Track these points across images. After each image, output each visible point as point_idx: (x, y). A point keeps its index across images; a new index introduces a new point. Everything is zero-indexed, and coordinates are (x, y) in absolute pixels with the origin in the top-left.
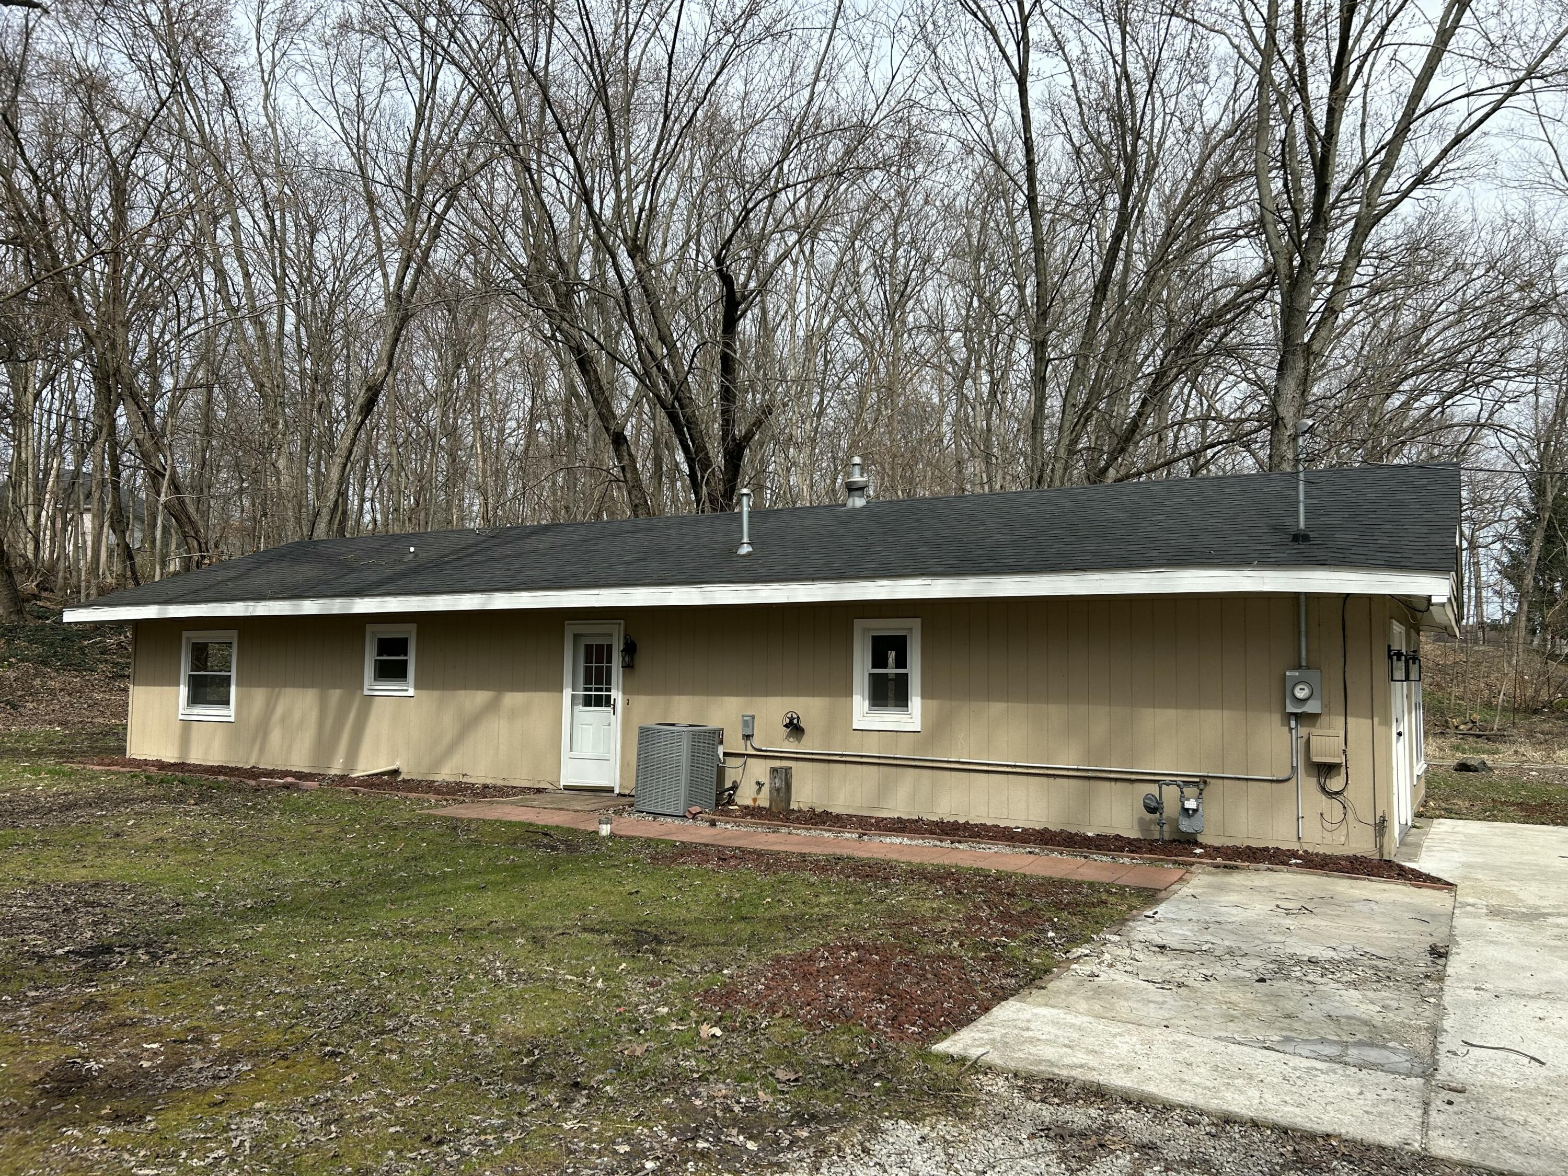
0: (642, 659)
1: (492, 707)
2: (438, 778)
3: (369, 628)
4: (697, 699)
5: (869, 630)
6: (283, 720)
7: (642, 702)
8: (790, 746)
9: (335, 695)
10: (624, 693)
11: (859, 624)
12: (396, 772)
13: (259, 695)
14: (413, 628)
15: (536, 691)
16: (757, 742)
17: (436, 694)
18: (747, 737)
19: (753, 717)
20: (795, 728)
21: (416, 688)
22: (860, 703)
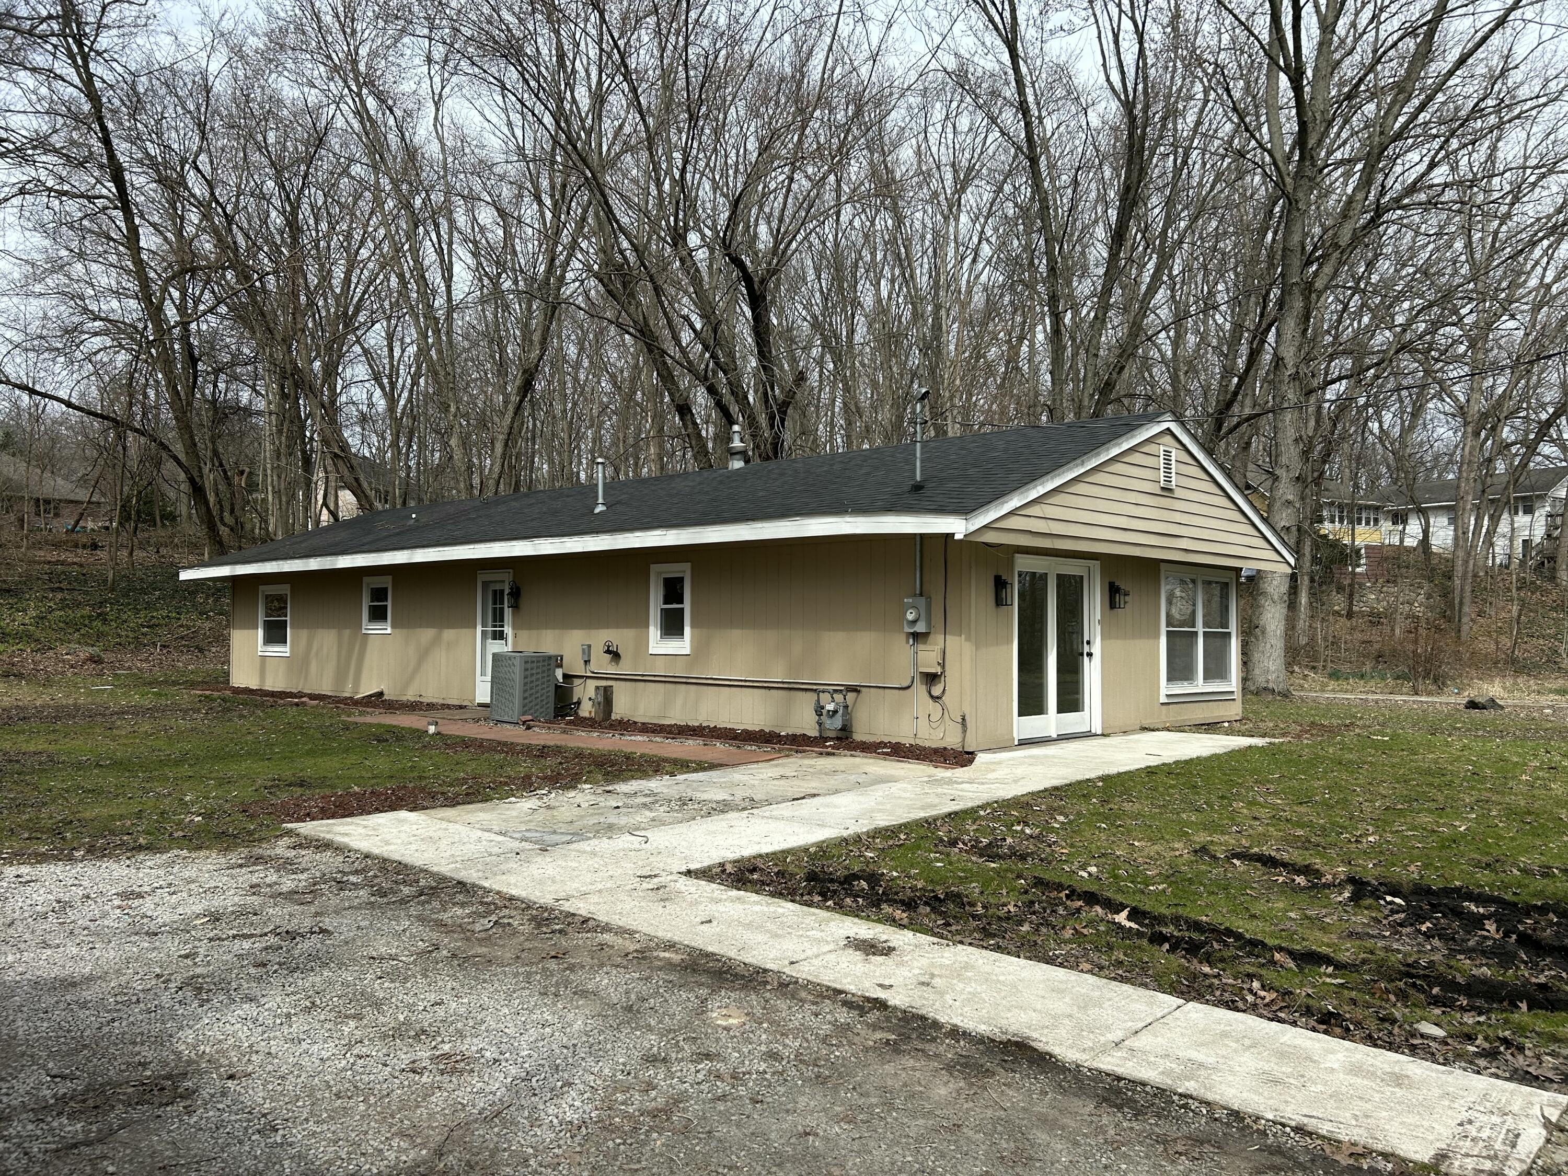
0: (524, 602)
1: (436, 641)
2: (404, 698)
3: (366, 580)
4: (557, 631)
5: (661, 573)
6: (317, 654)
7: (524, 634)
8: (612, 670)
9: (347, 632)
10: (514, 628)
11: (654, 568)
12: (381, 694)
13: (304, 634)
14: (389, 579)
15: (461, 627)
16: (593, 666)
17: (405, 631)
18: (587, 662)
19: (589, 646)
20: (615, 655)
21: (392, 627)
22: (654, 632)
